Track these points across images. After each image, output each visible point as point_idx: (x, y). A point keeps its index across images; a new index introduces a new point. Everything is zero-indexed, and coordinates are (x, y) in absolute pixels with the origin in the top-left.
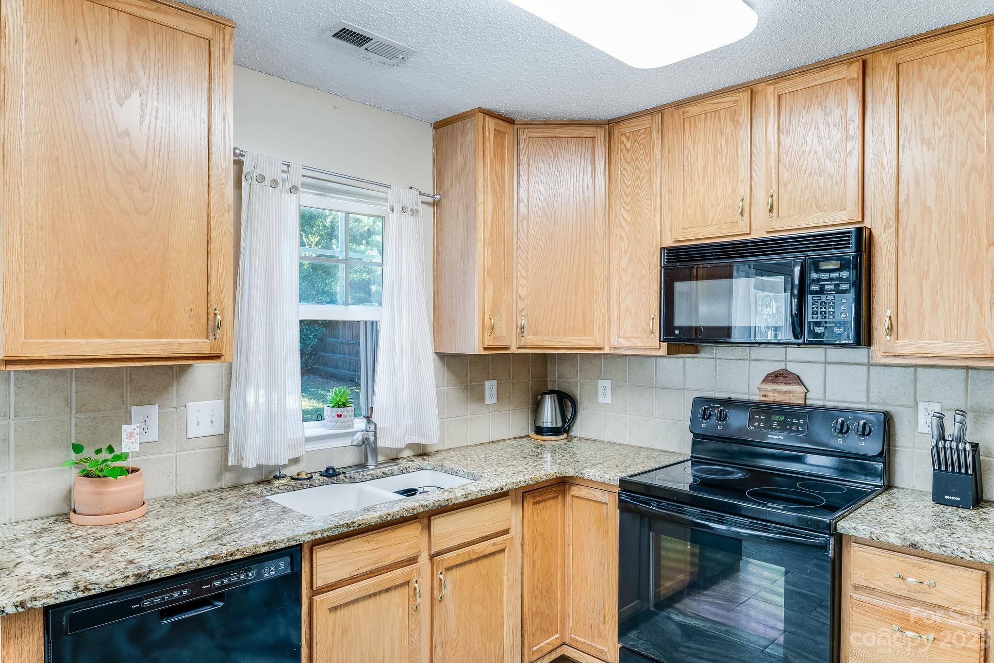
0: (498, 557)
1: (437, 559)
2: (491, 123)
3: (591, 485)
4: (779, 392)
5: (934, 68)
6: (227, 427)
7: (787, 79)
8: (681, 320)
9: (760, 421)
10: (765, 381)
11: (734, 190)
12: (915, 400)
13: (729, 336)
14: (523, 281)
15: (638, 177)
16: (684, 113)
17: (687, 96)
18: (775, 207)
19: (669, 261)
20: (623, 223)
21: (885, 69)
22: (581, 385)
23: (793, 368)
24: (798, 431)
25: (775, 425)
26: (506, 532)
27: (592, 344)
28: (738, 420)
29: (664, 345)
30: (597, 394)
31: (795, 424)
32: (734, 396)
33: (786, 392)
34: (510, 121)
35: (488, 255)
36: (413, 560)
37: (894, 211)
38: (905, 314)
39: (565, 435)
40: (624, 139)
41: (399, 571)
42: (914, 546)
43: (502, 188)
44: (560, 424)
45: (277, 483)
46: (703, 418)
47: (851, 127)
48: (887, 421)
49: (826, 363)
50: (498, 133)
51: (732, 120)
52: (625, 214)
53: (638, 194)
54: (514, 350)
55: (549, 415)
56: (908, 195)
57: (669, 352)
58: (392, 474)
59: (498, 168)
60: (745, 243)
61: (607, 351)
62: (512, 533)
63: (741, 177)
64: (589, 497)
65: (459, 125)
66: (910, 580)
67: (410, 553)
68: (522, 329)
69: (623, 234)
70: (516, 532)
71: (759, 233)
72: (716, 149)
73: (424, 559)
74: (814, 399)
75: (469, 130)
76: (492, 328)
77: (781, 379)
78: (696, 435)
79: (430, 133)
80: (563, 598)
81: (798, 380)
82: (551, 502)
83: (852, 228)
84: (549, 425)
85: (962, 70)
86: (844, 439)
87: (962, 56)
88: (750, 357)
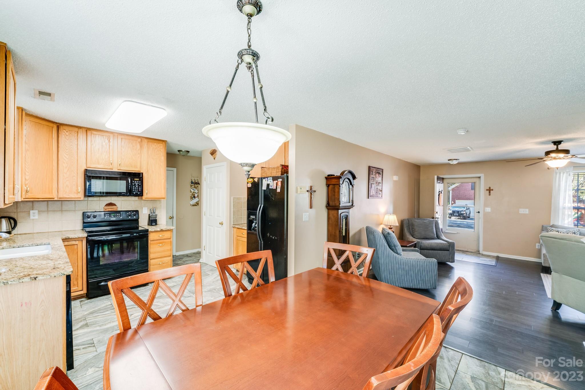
4: (110, 208)
5: (154, 145)
7: (124, 136)
9: (108, 216)
10: (106, 206)
11: (109, 157)
12: (142, 207)
16: (91, 132)
17: (92, 128)
18: (121, 164)
19: (87, 173)
20: (64, 158)
23: (112, 202)
24: (119, 217)
25: (112, 216)
27: (52, 197)
30: (29, 216)
31: (118, 215)
33: (112, 208)
37: (147, 170)
38: (149, 190)
39: (13, 235)
40: (64, 130)
42: (162, 230)
46: (88, 217)
47: (139, 151)
48: (137, 212)
49: (122, 200)
52: (66, 155)
53: (71, 150)
55: (5, 227)
61: (56, 199)
63: (111, 155)
64: (69, 244)
66: (160, 236)
74: (120, 209)
77: (110, 205)
81: (114, 205)
84: (6, 231)
85: (159, 147)
86: (131, 217)
87: (159, 145)
88: (101, 200)
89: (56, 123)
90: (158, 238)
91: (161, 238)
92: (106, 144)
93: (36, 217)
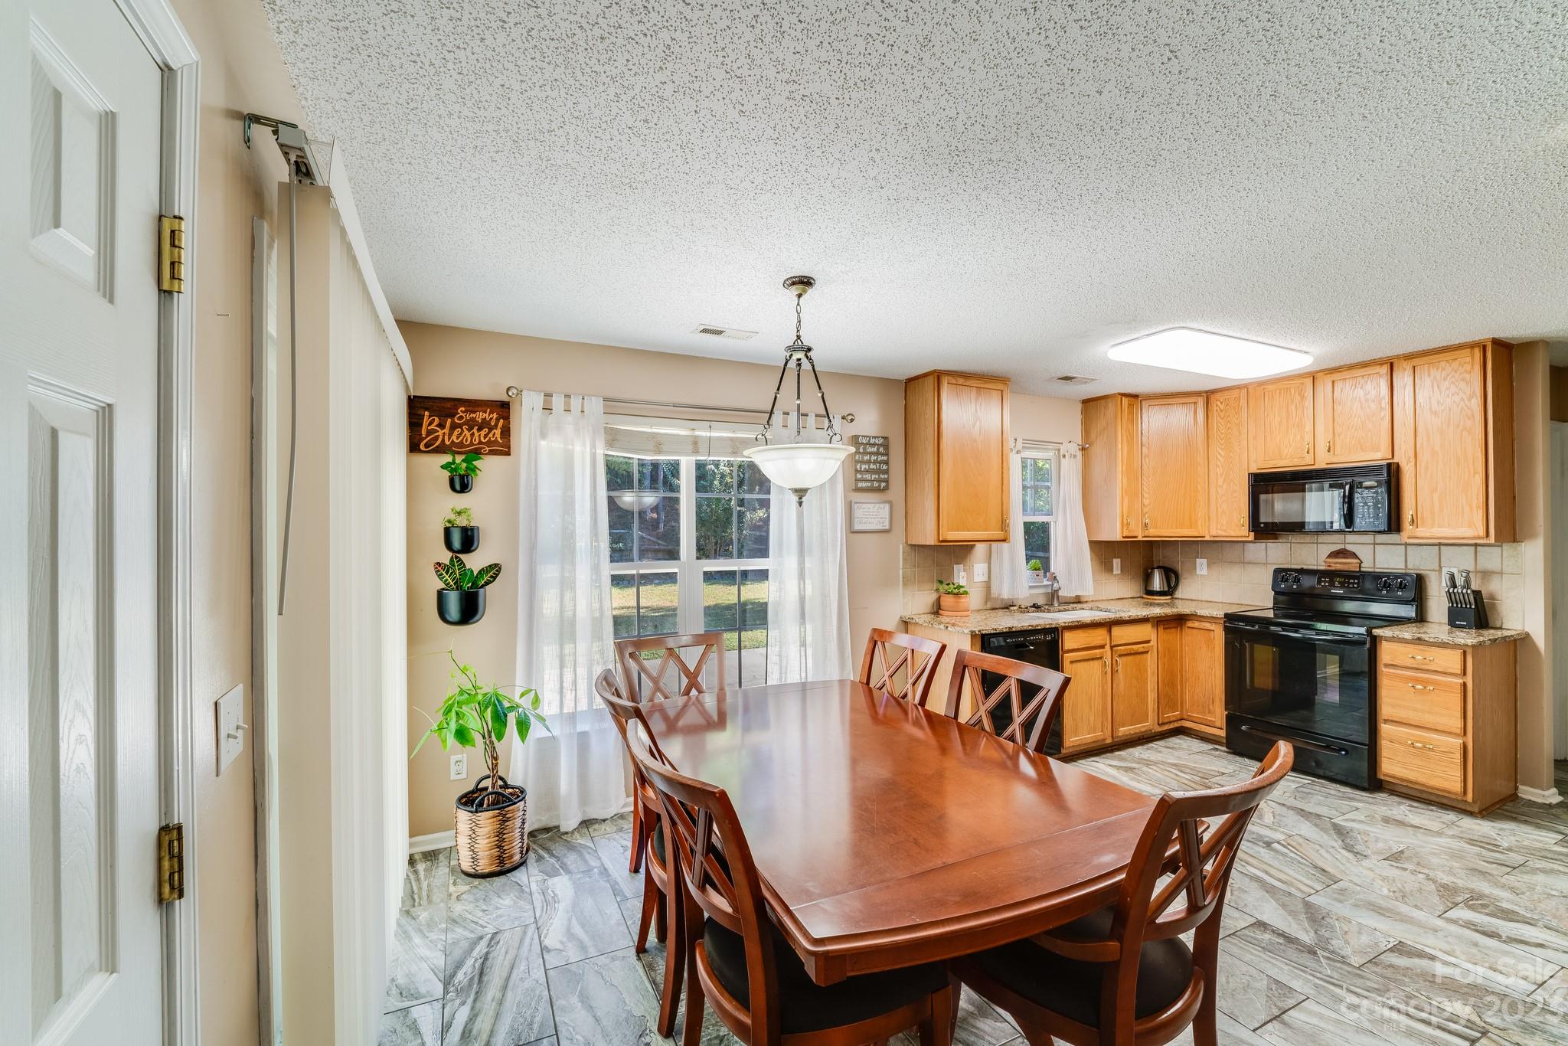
0: (1145, 655)
1: (1115, 648)
2: (1125, 400)
3: (1202, 619)
4: (1340, 563)
5: (1437, 369)
6: (989, 577)
8: (1264, 518)
9: (1325, 582)
10: (1329, 556)
11: (1302, 437)
12: (1440, 566)
13: (1304, 527)
14: (1146, 495)
15: (1229, 428)
16: (1264, 389)
18: (1332, 449)
19: (1255, 481)
20: (1219, 456)
21: (1405, 369)
22: (1182, 562)
23: (1349, 548)
24: (1354, 587)
25: (1337, 584)
26: (1148, 642)
27: (1197, 534)
28: (1308, 582)
29: (1252, 534)
30: (1195, 569)
31: (1351, 583)
32: (1305, 567)
33: (1345, 563)
34: (1135, 396)
35: (1125, 481)
36: (1102, 647)
37: (1413, 453)
38: (1422, 513)
39: (1170, 597)
40: (1218, 403)
41: (1098, 651)
43: (1132, 439)
44: (1166, 589)
45: (1012, 608)
46: (1282, 581)
47: (1383, 402)
48: (1420, 580)
49: (1375, 544)
50: (1130, 405)
51: (1300, 395)
52: (1221, 452)
53: (1230, 438)
54: (1140, 538)
55: (1157, 583)
56: (1422, 444)
57: (1256, 538)
58: (1068, 610)
59: (1130, 426)
60: (1311, 471)
61: (1207, 538)
62: (1151, 643)
63: (1307, 430)
64: (1201, 627)
65: (1103, 401)
66: (1419, 657)
67: (1102, 643)
68: (1146, 525)
69: (1219, 463)
70: (1153, 643)
71: (1321, 464)
72: (1288, 411)
73: (1108, 647)
74: (1367, 566)
75: (1110, 405)
76: (1128, 524)
77: (1341, 555)
78: (1276, 593)
79: (1080, 405)
80: (1182, 691)
81: (1354, 555)
82: (1173, 630)
83: (1384, 462)
84: (1158, 590)
85: (1456, 372)
86: (1387, 591)
87: (1455, 364)
88: (1319, 541)
89: (1198, 394)
90: (1409, 663)
91: (1420, 666)
92: (1296, 407)
93: (1205, 572)
